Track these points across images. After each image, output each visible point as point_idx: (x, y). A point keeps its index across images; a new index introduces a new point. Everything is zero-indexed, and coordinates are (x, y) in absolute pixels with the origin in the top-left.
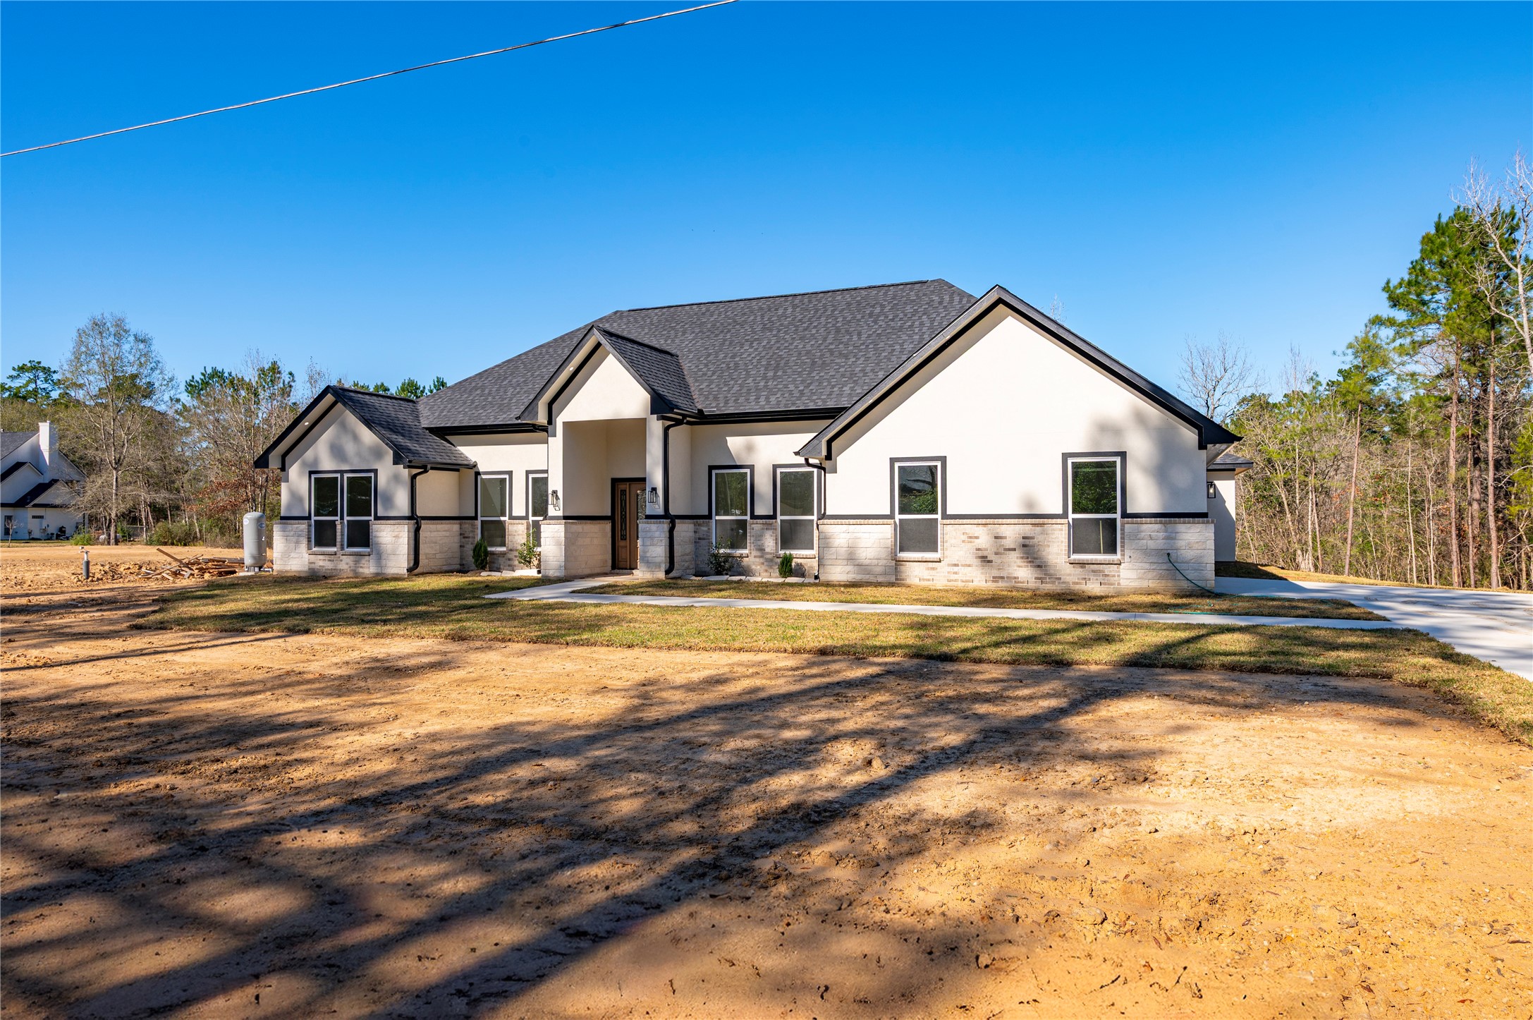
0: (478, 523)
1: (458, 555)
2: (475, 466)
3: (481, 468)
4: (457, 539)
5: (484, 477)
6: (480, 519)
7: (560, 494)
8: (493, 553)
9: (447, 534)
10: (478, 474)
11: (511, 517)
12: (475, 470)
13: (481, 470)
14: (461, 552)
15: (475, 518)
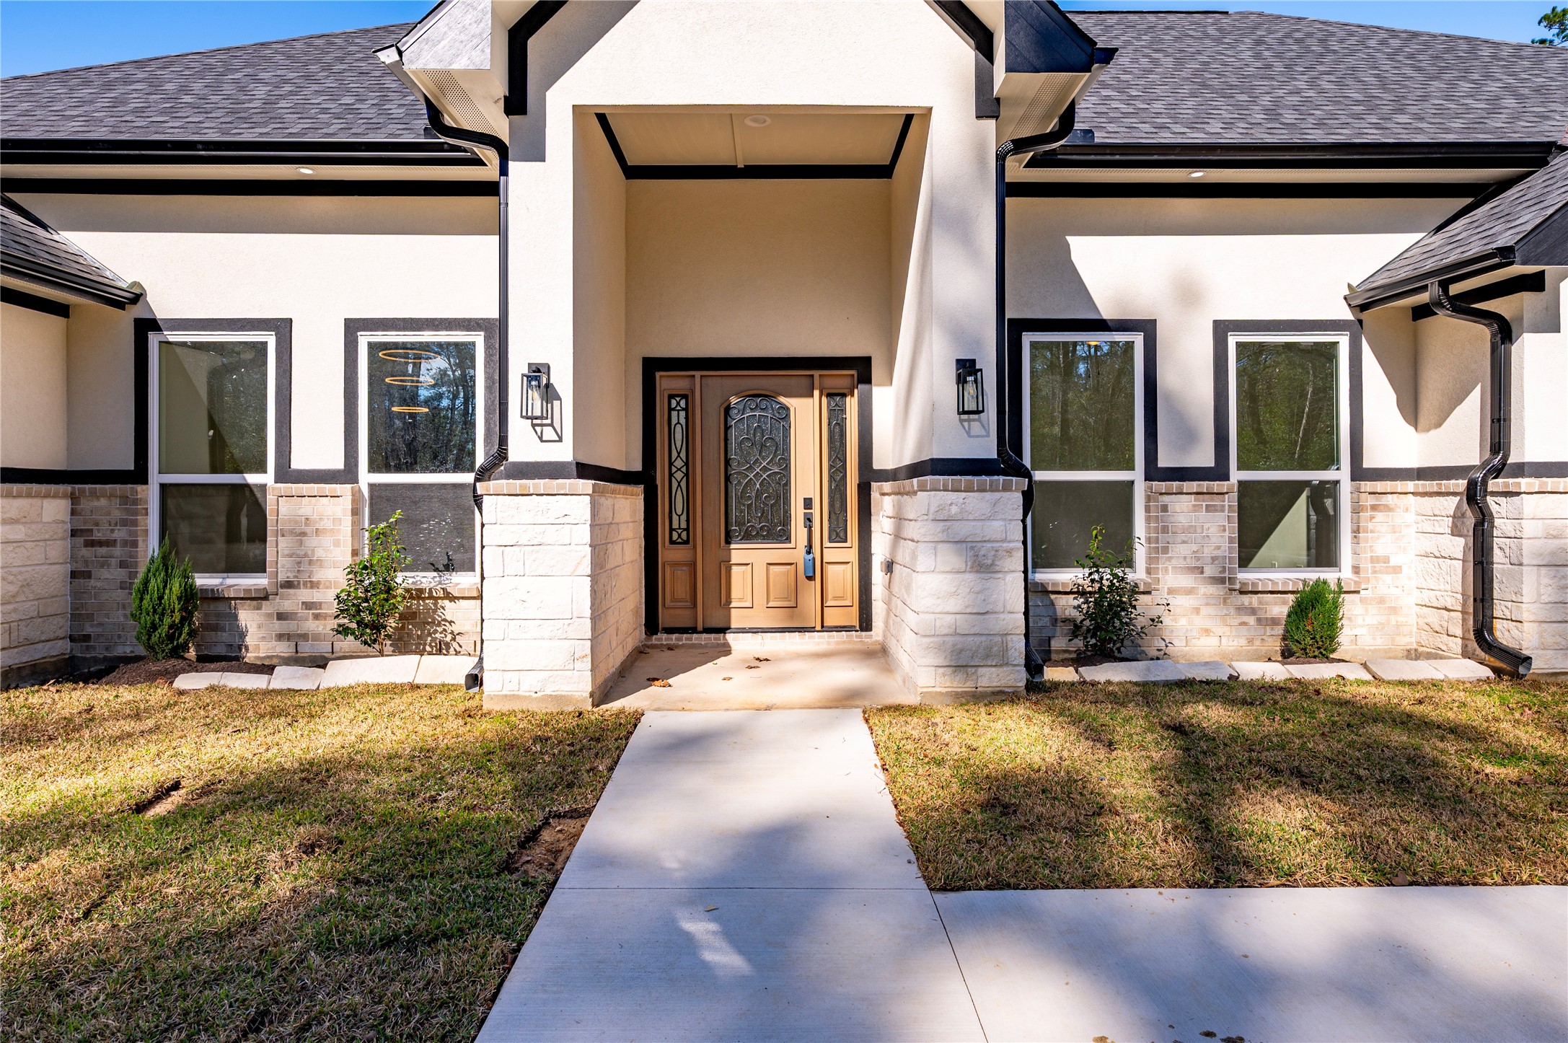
0: (151, 494)
1: (64, 605)
2: (137, 297)
3: (162, 305)
4: (59, 549)
5: (174, 337)
6: (156, 478)
7: (563, 380)
8: (213, 597)
9: (19, 532)
10: (146, 326)
11: (285, 474)
12: (137, 311)
13: (161, 313)
14: (76, 594)
15: (139, 475)
